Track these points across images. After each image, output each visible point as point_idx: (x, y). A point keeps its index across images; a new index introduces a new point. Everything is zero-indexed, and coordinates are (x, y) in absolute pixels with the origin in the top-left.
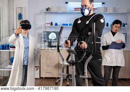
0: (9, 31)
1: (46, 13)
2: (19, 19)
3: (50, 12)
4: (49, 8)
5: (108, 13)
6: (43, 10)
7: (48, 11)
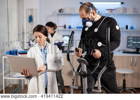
0: (19, 35)
1: (58, 15)
2: (30, 22)
3: (63, 13)
4: (61, 9)
5: (128, 15)
6: (55, 12)
7: (60, 12)
